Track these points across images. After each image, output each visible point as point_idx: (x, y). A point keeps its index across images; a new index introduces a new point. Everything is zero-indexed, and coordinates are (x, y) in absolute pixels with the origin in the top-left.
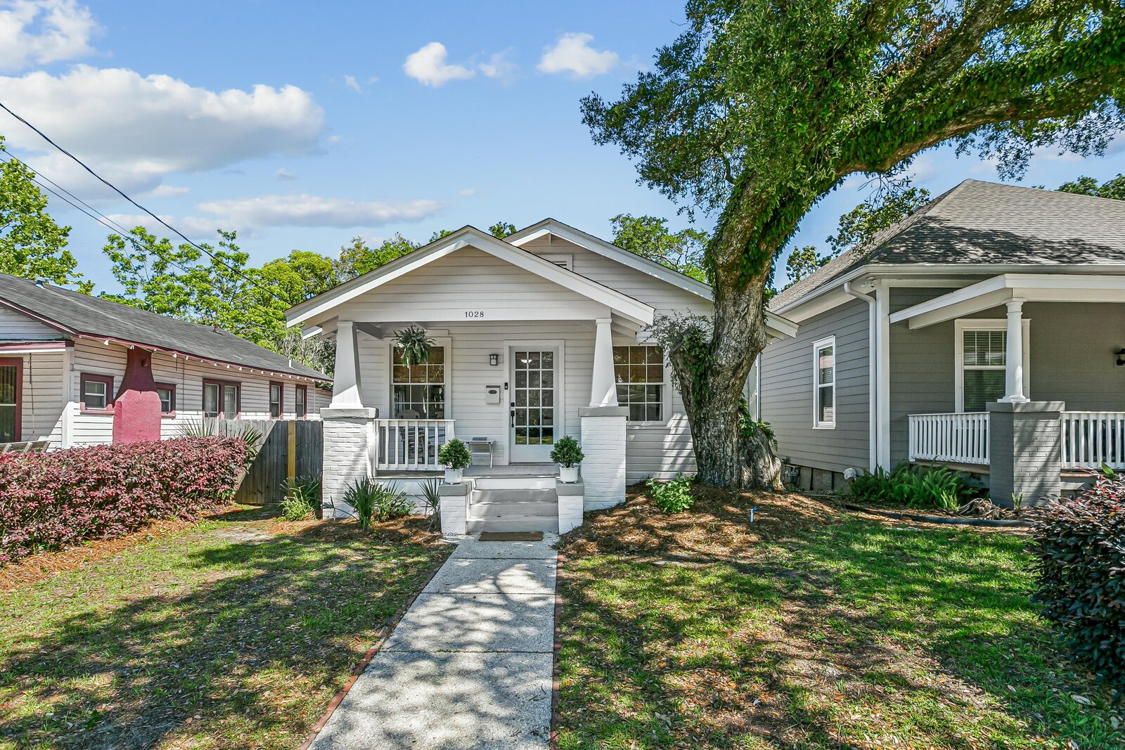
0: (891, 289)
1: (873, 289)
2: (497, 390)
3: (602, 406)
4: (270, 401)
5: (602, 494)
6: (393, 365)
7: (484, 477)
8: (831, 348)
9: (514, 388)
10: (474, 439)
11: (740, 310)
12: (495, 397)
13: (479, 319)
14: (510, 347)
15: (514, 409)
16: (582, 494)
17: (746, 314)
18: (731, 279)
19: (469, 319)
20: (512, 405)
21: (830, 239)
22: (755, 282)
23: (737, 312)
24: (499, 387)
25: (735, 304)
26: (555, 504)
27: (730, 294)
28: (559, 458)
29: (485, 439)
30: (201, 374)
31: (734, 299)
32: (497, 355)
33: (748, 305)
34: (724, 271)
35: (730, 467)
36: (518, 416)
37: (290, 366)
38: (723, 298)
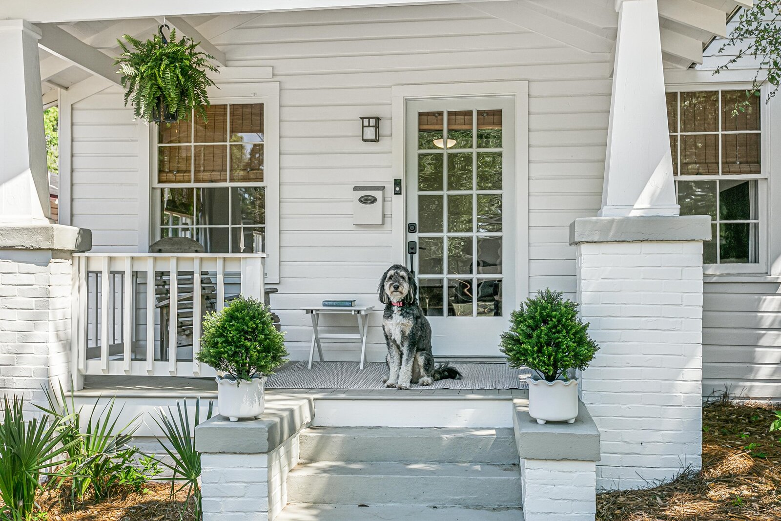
2: (378, 194)
3: (634, 214)
5: (638, 449)
6: (156, 145)
7: (332, 394)
9: (413, 191)
10: (327, 303)
12: (373, 213)
14: (407, 101)
15: (415, 237)
16: (595, 458)
20: (411, 228)
24: (383, 188)
26: (511, 477)
28: (525, 353)
29: (351, 303)
32: (378, 119)
36: (424, 254)
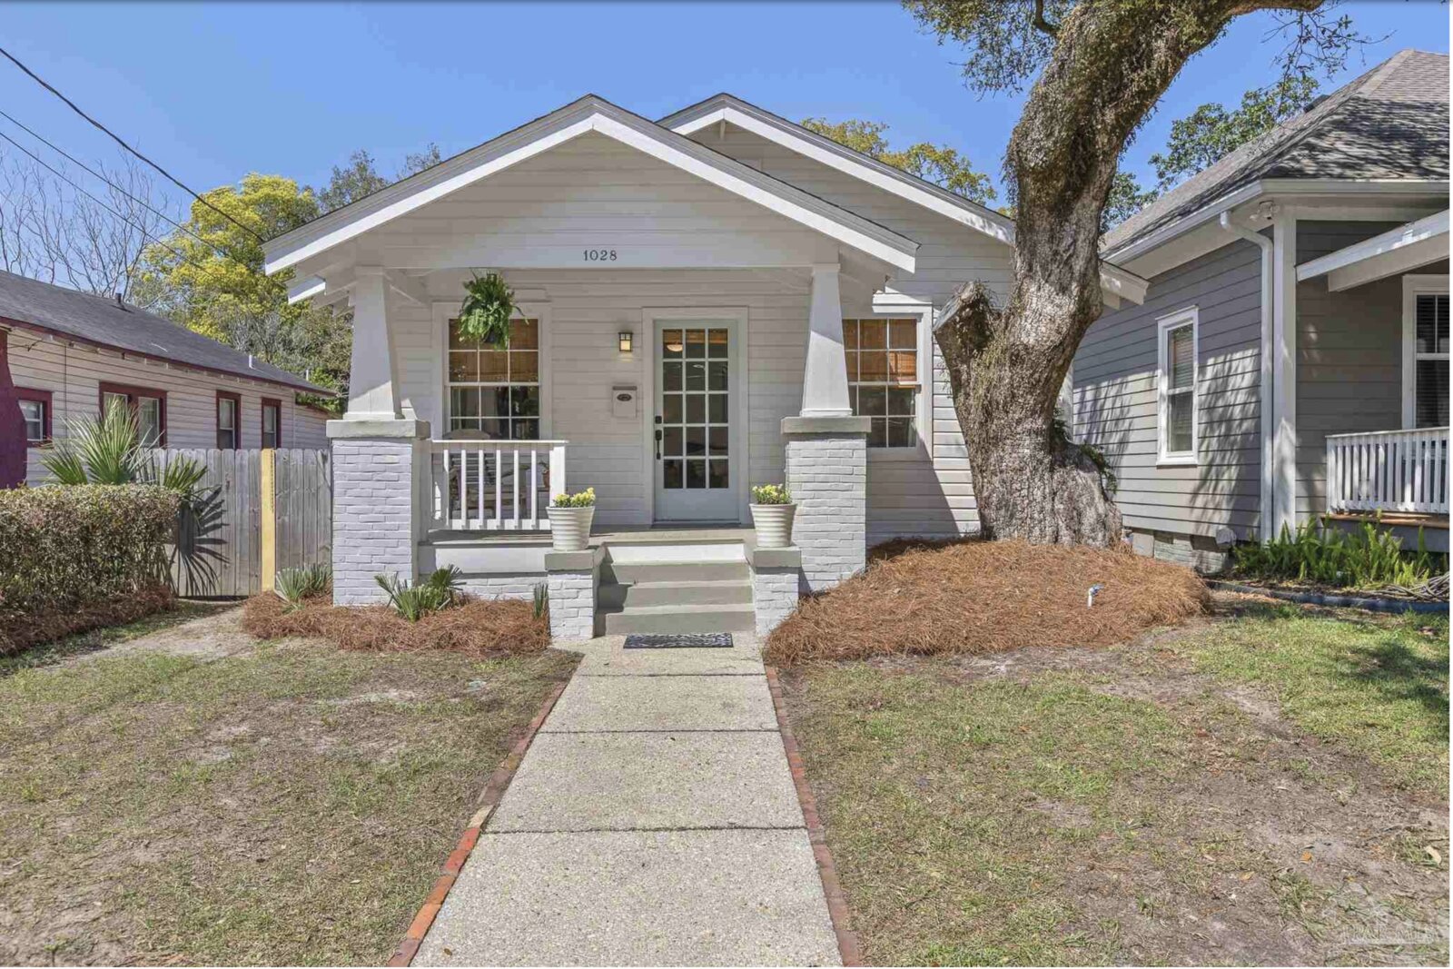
0: (1301, 224)
1: (1268, 224)
2: (632, 393)
3: (823, 415)
4: (218, 425)
6: (448, 352)
8: (1190, 328)
9: (660, 392)
11: (1061, 249)
12: (628, 408)
13: (609, 264)
14: (655, 321)
15: (661, 427)
17: (1071, 256)
18: (1048, 194)
19: (590, 264)
20: (658, 420)
21: (1156, 160)
22: (1086, 201)
23: (1056, 253)
24: (635, 388)
25: (1052, 239)
27: (1043, 222)
30: (96, 375)
31: (1052, 230)
32: (632, 335)
33: (1075, 241)
34: (1036, 181)
35: (1040, 522)
36: (669, 439)
37: (250, 366)
38: (1031, 229)
